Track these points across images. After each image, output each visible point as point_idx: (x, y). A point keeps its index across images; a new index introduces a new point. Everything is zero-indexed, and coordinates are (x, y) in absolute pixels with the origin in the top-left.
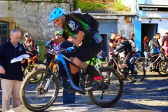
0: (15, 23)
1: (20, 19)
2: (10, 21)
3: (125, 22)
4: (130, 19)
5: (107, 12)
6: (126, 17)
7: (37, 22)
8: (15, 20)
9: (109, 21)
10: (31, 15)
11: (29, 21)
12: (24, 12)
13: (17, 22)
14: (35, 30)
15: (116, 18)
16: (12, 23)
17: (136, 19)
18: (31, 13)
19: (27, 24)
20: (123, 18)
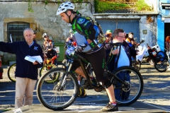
0: (36, 24)
1: (40, 20)
2: (31, 22)
3: (147, 21)
4: (152, 18)
5: (129, 12)
6: (149, 16)
7: (57, 23)
8: (35, 21)
9: (131, 21)
10: (51, 16)
11: (50, 22)
12: (44, 13)
13: (38, 23)
14: (56, 31)
15: (138, 17)
16: (33, 23)
17: (159, 18)
18: (51, 14)
19: (48, 25)
20: (145, 17)
